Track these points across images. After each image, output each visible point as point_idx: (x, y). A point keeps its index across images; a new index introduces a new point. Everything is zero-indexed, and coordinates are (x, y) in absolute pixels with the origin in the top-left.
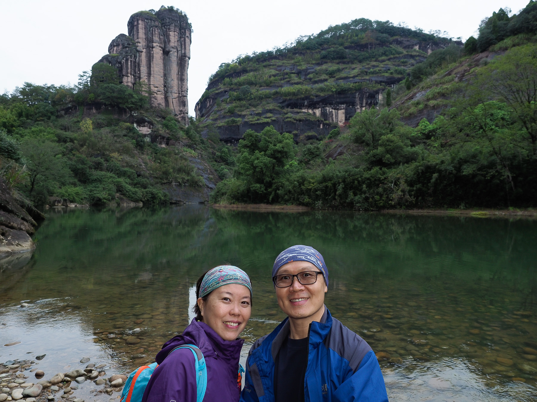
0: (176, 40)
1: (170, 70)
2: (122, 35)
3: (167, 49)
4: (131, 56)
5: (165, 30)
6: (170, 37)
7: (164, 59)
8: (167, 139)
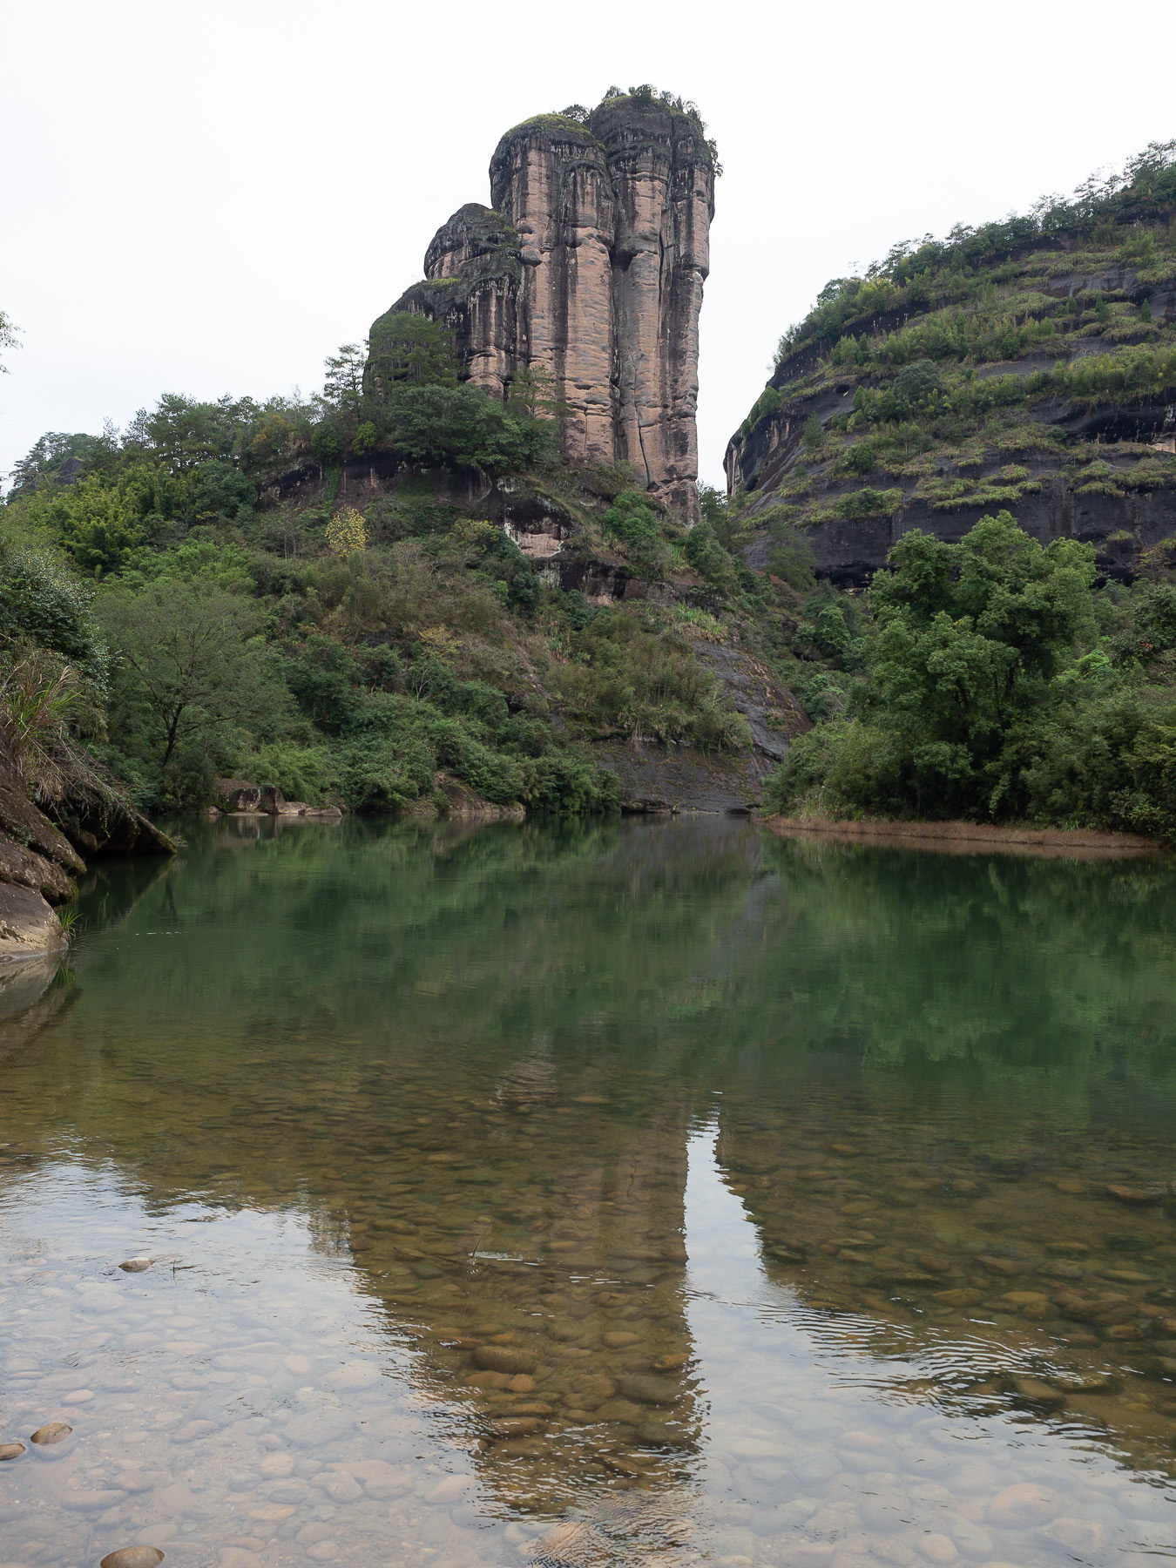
0: (658, 209)
1: (636, 322)
2: (471, 210)
3: (625, 247)
4: (499, 281)
5: (619, 175)
6: (637, 199)
7: (613, 283)
8: (616, 576)
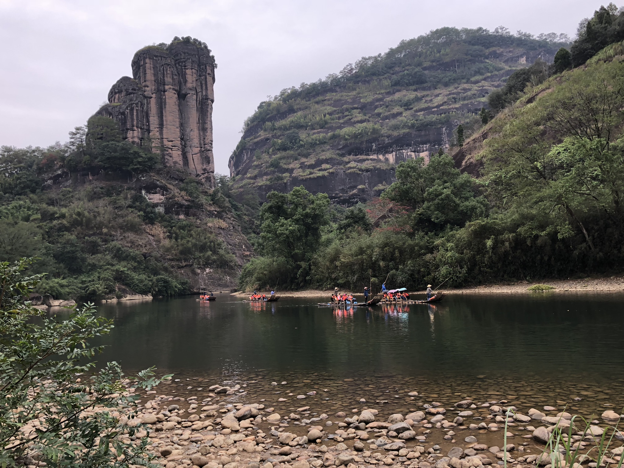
0: (194, 79)
1: (189, 118)
2: (125, 79)
3: (183, 92)
4: (137, 104)
5: (180, 67)
6: (187, 76)
7: (179, 105)
8: (185, 208)
